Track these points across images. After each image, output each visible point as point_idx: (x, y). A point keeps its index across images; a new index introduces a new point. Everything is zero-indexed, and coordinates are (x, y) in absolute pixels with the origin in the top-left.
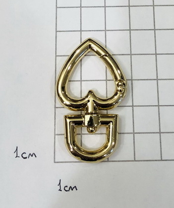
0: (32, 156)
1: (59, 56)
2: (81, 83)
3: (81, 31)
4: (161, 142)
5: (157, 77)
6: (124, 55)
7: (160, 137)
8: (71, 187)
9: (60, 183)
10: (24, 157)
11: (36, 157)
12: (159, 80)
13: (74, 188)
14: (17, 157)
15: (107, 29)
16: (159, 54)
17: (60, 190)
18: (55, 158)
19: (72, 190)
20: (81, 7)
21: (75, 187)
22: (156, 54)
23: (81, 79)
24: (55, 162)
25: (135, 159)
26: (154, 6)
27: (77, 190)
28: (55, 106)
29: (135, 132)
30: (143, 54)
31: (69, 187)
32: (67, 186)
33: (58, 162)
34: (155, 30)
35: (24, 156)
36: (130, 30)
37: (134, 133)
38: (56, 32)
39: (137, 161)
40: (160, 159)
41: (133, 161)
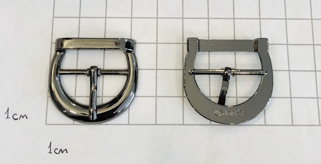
0: (23, 117)
1: (56, 17)
4: (156, 106)
5: (157, 41)
6: (124, 18)
7: (156, 100)
8: (61, 149)
9: (50, 146)
11: (27, 118)
12: (159, 43)
13: (64, 150)
14: (7, 118)
16: (160, 18)
17: (50, 152)
18: (46, 121)
19: (62, 152)
22: (157, 18)
24: (46, 124)
25: (129, 123)
27: (67, 152)
30: (144, 18)
31: (59, 150)
32: (57, 149)
33: (49, 124)
35: (15, 117)
39: (131, 125)
40: (154, 123)
41: (126, 125)
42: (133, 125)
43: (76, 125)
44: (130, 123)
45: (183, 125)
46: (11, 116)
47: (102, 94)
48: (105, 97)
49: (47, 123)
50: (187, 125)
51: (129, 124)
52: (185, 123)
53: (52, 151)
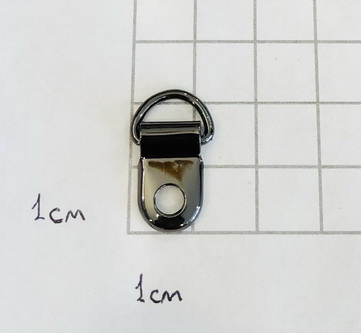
0: (75, 217)
2: (195, 47)
8: (166, 293)
9: (140, 284)
10: (55, 218)
11: (84, 219)
13: (173, 295)
14: (38, 218)
17: (141, 300)
18: (128, 223)
19: (170, 299)
21: (178, 292)
23: (195, 36)
24: (129, 233)
25: (322, 228)
27: (180, 299)
28: (132, 99)
29: (322, 164)
31: (161, 293)
32: (157, 291)
33: (135, 233)
35: (56, 216)
37: (320, 167)
39: (328, 233)
41: (316, 233)
42: (333, 233)
43: (198, 233)
44: (324, 230)
46: (45, 213)
47: (257, 161)
48: (262, 167)
49: (131, 230)
51: (322, 232)
53: (146, 297)
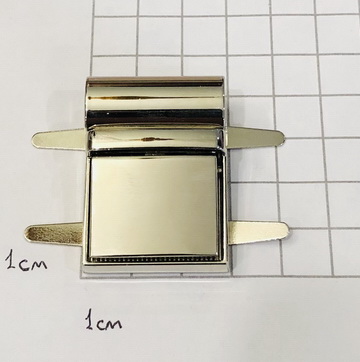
0: (39, 266)
3: (137, 55)
8: (109, 322)
9: (89, 316)
10: (23, 267)
11: (46, 268)
13: (115, 324)
14: (10, 267)
15: (185, 53)
17: (89, 328)
18: (81, 271)
19: (112, 327)
20: (138, 16)
21: (118, 322)
22: (274, 96)
24: (81, 278)
25: (232, 273)
26: (271, 15)
27: (121, 327)
31: (105, 322)
32: (102, 321)
33: (86, 278)
34: (272, 55)
35: (24, 265)
36: (227, 56)
38: (92, 56)
39: (236, 277)
40: (280, 274)
41: (227, 277)
42: (240, 277)
44: (234, 274)
45: (333, 276)
46: (15, 263)
49: (83, 276)
50: (340, 277)
51: (232, 276)
52: (336, 274)
53: (94, 325)
